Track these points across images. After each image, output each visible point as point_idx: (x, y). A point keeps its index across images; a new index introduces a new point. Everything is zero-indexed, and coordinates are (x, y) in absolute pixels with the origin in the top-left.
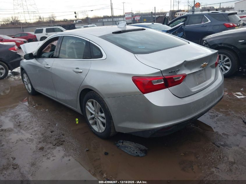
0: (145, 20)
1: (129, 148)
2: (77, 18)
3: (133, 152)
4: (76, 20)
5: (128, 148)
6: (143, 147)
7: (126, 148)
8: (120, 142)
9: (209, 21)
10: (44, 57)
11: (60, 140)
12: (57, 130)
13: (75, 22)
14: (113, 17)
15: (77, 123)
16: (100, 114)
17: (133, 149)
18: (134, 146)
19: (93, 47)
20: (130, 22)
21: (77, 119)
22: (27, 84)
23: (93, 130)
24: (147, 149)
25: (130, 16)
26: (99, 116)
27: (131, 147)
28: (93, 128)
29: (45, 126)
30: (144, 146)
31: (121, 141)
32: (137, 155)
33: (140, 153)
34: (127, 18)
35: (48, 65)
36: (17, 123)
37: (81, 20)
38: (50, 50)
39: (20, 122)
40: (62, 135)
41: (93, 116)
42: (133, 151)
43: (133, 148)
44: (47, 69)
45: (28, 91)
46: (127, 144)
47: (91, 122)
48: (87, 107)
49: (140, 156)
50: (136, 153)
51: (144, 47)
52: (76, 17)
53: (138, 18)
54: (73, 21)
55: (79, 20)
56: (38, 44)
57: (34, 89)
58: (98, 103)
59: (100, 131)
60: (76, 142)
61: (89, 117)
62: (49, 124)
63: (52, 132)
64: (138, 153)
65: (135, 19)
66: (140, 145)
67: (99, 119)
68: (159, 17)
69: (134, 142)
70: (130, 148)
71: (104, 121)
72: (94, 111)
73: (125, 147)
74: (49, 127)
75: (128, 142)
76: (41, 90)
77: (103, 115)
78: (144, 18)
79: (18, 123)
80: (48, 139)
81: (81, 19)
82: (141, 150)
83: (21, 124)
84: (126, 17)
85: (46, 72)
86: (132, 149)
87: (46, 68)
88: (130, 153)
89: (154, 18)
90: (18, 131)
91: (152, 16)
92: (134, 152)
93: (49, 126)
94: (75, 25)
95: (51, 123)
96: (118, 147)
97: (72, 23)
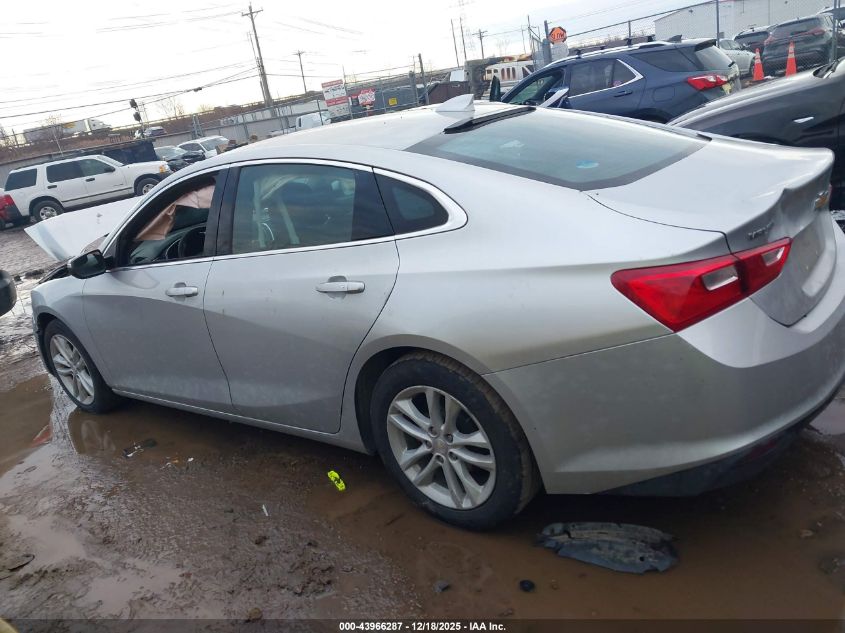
0: (393, 102)
1: (607, 545)
2: (144, 120)
3: (626, 560)
4: (141, 131)
5: (600, 549)
6: (655, 534)
7: (595, 551)
8: (553, 531)
9: (639, 76)
10: (139, 261)
11: (313, 565)
12: (277, 528)
13: (137, 135)
14: (269, 104)
15: (341, 486)
16: (459, 438)
17: (624, 549)
18: (618, 536)
19: (396, 191)
20: (346, 113)
21: (333, 475)
22: (70, 375)
23: (427, 503)
24: (667, 537)
25: (342, 93)
26: (455, 446)
27: (611, 542)
28: (426, 498)
29: (219, 525)
30: (656, 531)
31: (558, 527)
32: (648, 568)
33: (656, 557)
34: (329, 102)
35: (182, 285)
36: (92, 531)
37: (159, 128)
38: (167, 228)
39: (104, 528)
40: (310, 544)
41: (423, 450)
42: (628, 554)
43: (621, 544)
44: (179, 302)
45: (79, 399)
46: (588, 532)
47: (412, 475)
48: (393, 418)
49: (661, 569)
50: (642, 559)
51: (596, 165)
52: (137, 117)
53: (368, 98)
54: (130, 132)
55: (154, 128)
56: (99, 216)
57: (110, 389)
58: (449, 398)
59: (466, 504)
60: (380, 561)
61: (404, 456)
62: (232, 511)
63: (259, 542)
64: (651, 560)
65: (361, 102)
66: (640, 528)
67: (456, 458)
68: (437, 85)
69: (615, 522)
70: (611, 548)
71: (488, 462)
72: (431, 428)
73: (588, 546)
74: (237, 525)
75: (589, 524)
76: (144, 389)
77: (479, 438)
78: (389, 95)
79: (97, 531)
80: (259, 573)
81: (161, 124)
82: (654, 547)
83: (111, 532)
84: (328, 97)
85: (177, 314)
86: (618, 551)
87: (173, 300)
88: (617, 567)
89: (420, 90)
90: (117, 563)
91: (414, 86)
92: (633, 558)
93: (234, 521)
94: (154, 143)
95: (238, 508)
96: (556, 550)
97: (126, 139)
